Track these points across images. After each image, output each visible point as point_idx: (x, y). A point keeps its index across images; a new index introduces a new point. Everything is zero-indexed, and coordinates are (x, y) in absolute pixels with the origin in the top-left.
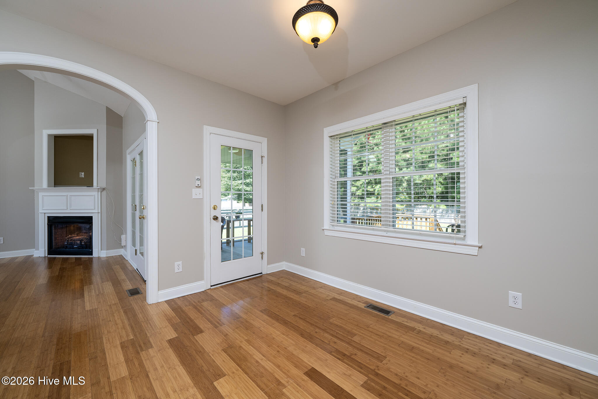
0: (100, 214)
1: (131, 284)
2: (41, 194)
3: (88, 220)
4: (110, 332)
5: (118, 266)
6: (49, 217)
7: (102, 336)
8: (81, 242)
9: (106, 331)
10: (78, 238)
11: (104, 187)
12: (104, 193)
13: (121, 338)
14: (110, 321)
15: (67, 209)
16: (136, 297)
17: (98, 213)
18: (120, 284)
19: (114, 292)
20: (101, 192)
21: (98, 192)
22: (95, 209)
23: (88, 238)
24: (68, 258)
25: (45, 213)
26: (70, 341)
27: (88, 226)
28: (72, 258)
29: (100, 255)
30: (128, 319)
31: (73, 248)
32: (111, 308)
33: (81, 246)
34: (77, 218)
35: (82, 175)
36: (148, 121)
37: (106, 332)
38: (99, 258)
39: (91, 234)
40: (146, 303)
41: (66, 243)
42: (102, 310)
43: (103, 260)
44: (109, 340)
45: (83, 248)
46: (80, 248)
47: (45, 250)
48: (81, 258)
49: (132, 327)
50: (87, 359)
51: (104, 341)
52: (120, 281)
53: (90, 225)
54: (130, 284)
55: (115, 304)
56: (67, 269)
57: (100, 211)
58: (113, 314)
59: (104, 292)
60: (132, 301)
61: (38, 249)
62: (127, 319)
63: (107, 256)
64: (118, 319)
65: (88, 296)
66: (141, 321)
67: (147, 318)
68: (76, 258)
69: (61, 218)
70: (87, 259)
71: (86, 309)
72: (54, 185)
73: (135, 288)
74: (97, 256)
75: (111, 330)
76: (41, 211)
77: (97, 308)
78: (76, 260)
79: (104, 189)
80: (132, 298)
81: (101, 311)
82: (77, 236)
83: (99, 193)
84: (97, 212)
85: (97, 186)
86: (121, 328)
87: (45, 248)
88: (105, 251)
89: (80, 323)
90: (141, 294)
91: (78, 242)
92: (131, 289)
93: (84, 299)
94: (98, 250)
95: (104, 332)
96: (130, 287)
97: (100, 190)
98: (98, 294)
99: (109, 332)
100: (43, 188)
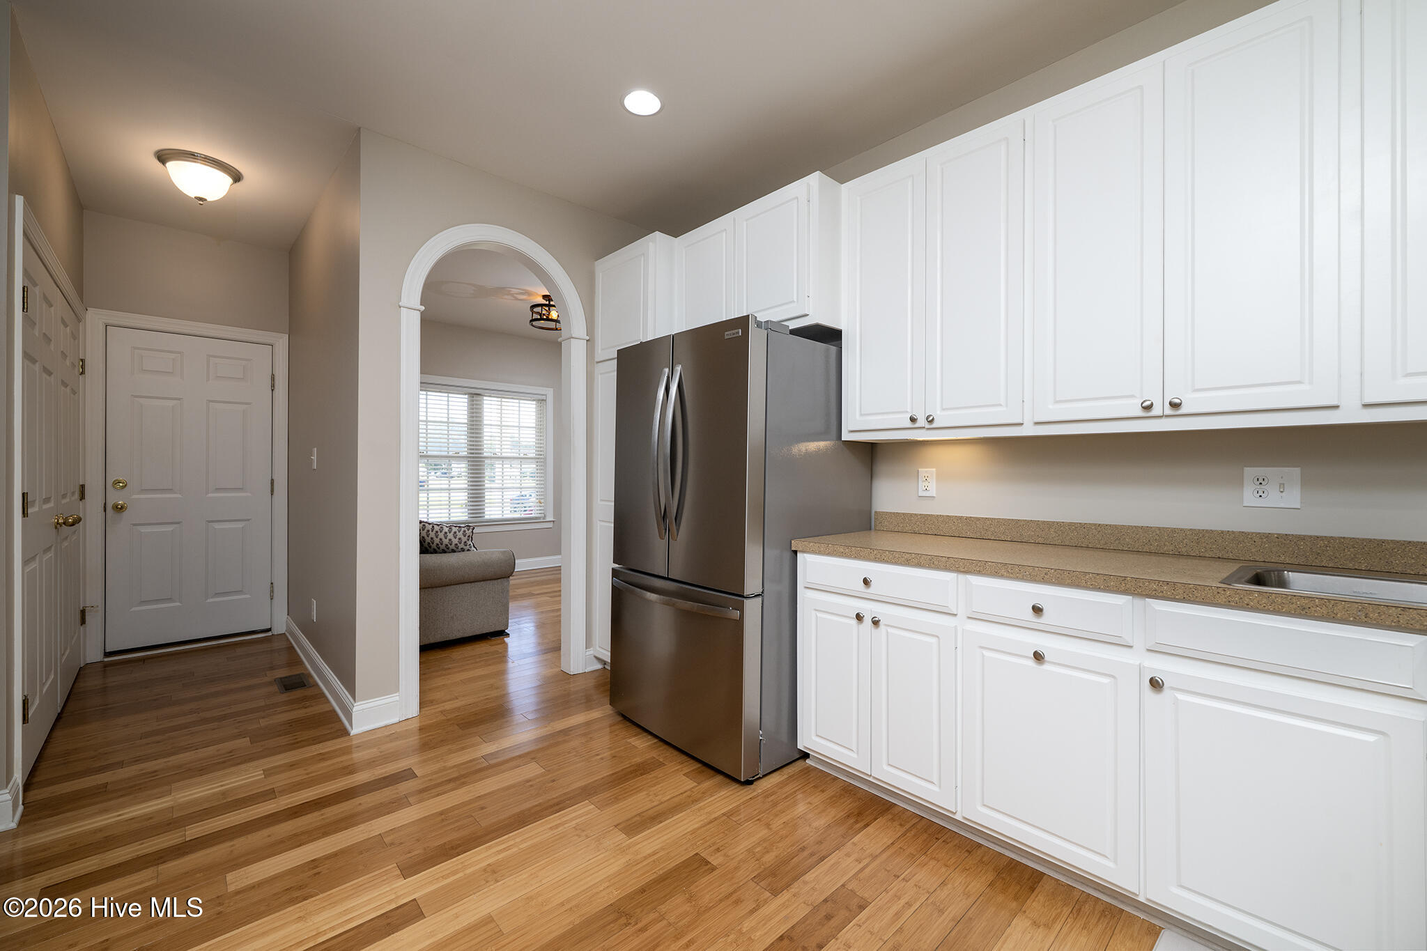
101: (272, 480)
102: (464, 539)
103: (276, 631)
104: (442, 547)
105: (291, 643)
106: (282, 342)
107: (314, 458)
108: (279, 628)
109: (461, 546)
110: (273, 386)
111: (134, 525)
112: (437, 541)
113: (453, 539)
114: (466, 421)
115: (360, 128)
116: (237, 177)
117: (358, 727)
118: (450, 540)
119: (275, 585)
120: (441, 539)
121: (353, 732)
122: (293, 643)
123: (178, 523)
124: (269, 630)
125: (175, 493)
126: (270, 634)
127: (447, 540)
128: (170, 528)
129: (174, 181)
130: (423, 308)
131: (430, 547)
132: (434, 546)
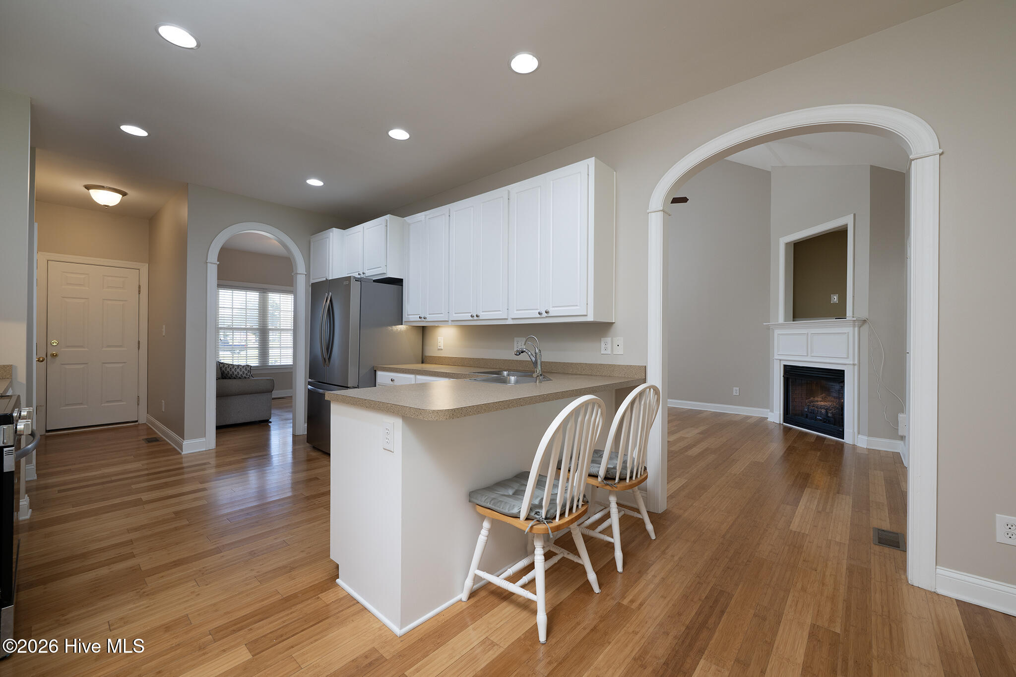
0: (856, 367)
1: (890, 519)
2: (777, 332)
3: (838, 376)
4: (806, 591)
5: (882, 472)
6: (785, 366)
7: (790, 589)
8: (827, 413)
9: (801, 585)
10: (822, 403)
11: (864, 318)
12: (865, 328)
13: (817, 615)
14: (816, 570)
15: (807, 356)
16: (887, 550)
17: (854, 365)
18: (868, 510)
19: (850, 520)
20: (860, 327)
21: (854, 326)
22: (847, 358)
23: (837, 408)
24: (806, 434)
25: (780, 360)
26: (746, 565)
27: (837, 386)
28: (812, 435)
29: (856, 441)
30: (848, 587)
31: (816, 419)
32: (830, 548)
33: (826, 420)
34: (821, 370)
35: (835, 298)
36: (913, 160)
37: (799, 586)
38: (854, 447)
39: (842, 401)
40: (903, 577)
41: (806, 410)
42: (813, 543)
43: (858, 453)
44: (796, 605)
45: (829, 422)
46: (825, 422)
47: (780, 414)
48: (825, 438)
49: (848, 608)
50: (752, 611)
51: (789, 602)
52: (871, 505)
53: (841, 384)
54: (888, 519)
55: (841, 543)
56: (798, 451)
57: (856, 362)
58: (827, 561)
59: (832, 513)
60: (874, 554)
61: (772, 411)
62: (846, 587)
63: (868, 447)
64: (830, 576)
65: (804, 507)
66: (873, 608)
67: (889, 612)
68: (818, 437)
69: (798, 368)
70: (832, 443)
71: (791, 527)
72: (793, 318)
73: (895, 530)
74: (851, 444)
75: (809, 587)
76: (776, 357)
77: (807, 535)
78: (816, 439)
79: (865, 321)
80: (877, 548)
81: (810, 543)
82: (822, 401)
83: (856, 329)
84: (852, 362)
85: (853, 317)
86: (827, 597)
87: (780, 411)
88: (866, 438)
89: (771, 545)
90: (902, 552)
91: (823, 411)
92: (885, 529)
93: (797, 509)
94: (852, 431)
95: (796, 583)
96: (886, 525)
97: (856, 324)
98: (820, 509)
99: (804, 589)
100: (779, 323)
101: (139, 342)
102: (246, 372)
103: (140, 422)
104: (234, 376)
105: (149, 426)
106: (145, 268)
107: (164, 330)
108: (142, 420)
109: (244, 375)
110: (139, 291)
111: (62, 364)
112: (231, 373)
113: (239, 372)
114: (258, 308)
115: (188, 184)
116: (124, 194)
117: (185, 452)
118: (238, 372)
119: (140, 397)
120: (233, 372)
121: (183, 453)
122: (150, 426)
123: (87, 364)
124: (137, 421)
125: (84, 348)
126: (137, 423)
127: (236, 372)
128: (82, 366)
129: (92, 197)
130: (218, 263)
131: (227, 376)
132: (229, 375)
